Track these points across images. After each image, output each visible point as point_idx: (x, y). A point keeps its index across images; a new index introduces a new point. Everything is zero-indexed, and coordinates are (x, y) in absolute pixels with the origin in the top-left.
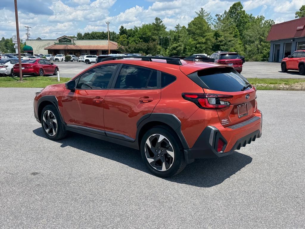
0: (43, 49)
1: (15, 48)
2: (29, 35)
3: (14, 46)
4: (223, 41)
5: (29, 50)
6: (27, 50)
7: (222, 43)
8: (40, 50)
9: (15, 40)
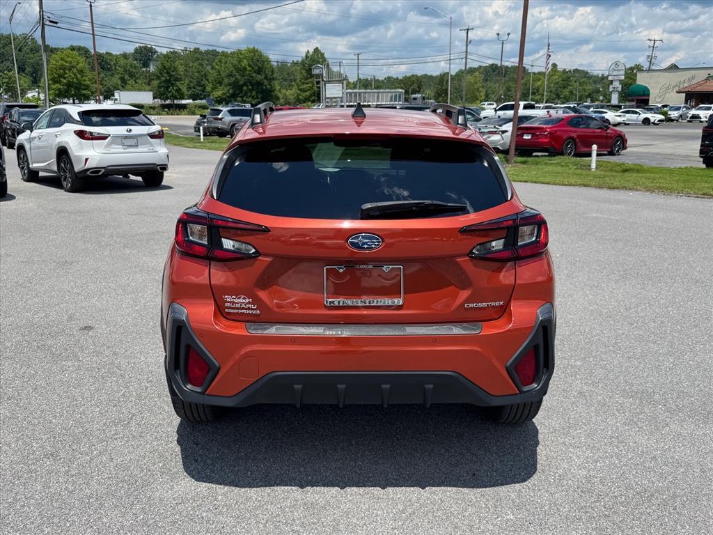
0: (675, 91)
1: (610, 90)
2: (653, 60)
3: (611, 86)
5: (641, 96)
6: (637, 96)
8: (667, 95)
9: (615, 73)
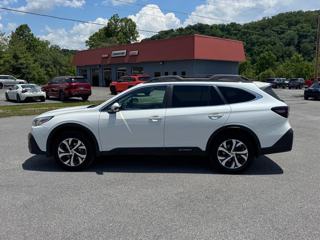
4: (24, 64)
7: (23, 67)
